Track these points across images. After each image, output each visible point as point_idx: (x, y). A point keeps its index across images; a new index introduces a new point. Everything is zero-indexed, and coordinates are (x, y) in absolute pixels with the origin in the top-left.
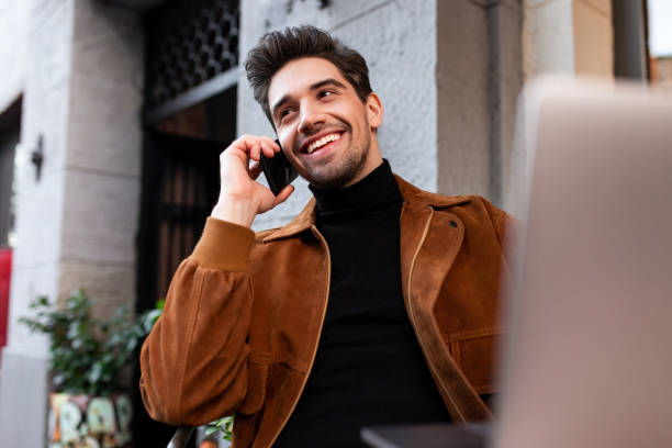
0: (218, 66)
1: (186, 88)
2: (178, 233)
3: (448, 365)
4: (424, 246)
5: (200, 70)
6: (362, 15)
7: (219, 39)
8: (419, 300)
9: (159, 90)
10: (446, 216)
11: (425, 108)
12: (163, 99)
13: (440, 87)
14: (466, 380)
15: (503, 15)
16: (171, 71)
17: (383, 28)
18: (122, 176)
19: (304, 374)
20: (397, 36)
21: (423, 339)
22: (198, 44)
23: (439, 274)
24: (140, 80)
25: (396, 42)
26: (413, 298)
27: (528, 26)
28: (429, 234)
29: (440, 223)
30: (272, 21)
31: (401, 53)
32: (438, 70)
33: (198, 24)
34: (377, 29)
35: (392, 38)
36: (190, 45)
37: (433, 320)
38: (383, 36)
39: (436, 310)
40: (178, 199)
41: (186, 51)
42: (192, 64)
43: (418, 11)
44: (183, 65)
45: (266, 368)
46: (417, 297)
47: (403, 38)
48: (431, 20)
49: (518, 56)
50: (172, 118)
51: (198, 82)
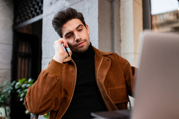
0: (35, 14)
1: (26, 20)
2: (23, 60)
3: (107, 97)
4: (101, 66)
5: (30, 15)
6: (78, 2)
7: (36, 7)
8: (100, 80)
9: (18, 20)
10: (107, 58)
11: (95, 28)
12: (19, 23)
13: (99, 23)
14: (112, 101)
15: (115, 4)
16: (22, 15)
17: (84, 6)
18: (7, 44)
19: (70, 100)
20: (87, 9)
21: (101, 90)
22: (30, 7)
23: (105, 73)
24: (12, 17)
25: (87, 10)
26: (98, 79)
27: (121, 7)
28: (102, 63)
29: (105, 60)
30: (52, 3)
31: (89, 13)
32: (99, 18)
33: (30, 2)
34: (82, 6)
35: (86, 9)
36: (27, 8)
37: (104, 85)
38: (84, 8)
39: (104, 82)
40: (23, 51)
41: (26, 10)
42: (28, 13)
43: (93, 2)
44: (25, 13)
45: (60, 99)
46: (99, 79)
47: (89, 9)
48: (97, 5)
49: (119, 15)
50: (22, 28)
51: (30, 18)
